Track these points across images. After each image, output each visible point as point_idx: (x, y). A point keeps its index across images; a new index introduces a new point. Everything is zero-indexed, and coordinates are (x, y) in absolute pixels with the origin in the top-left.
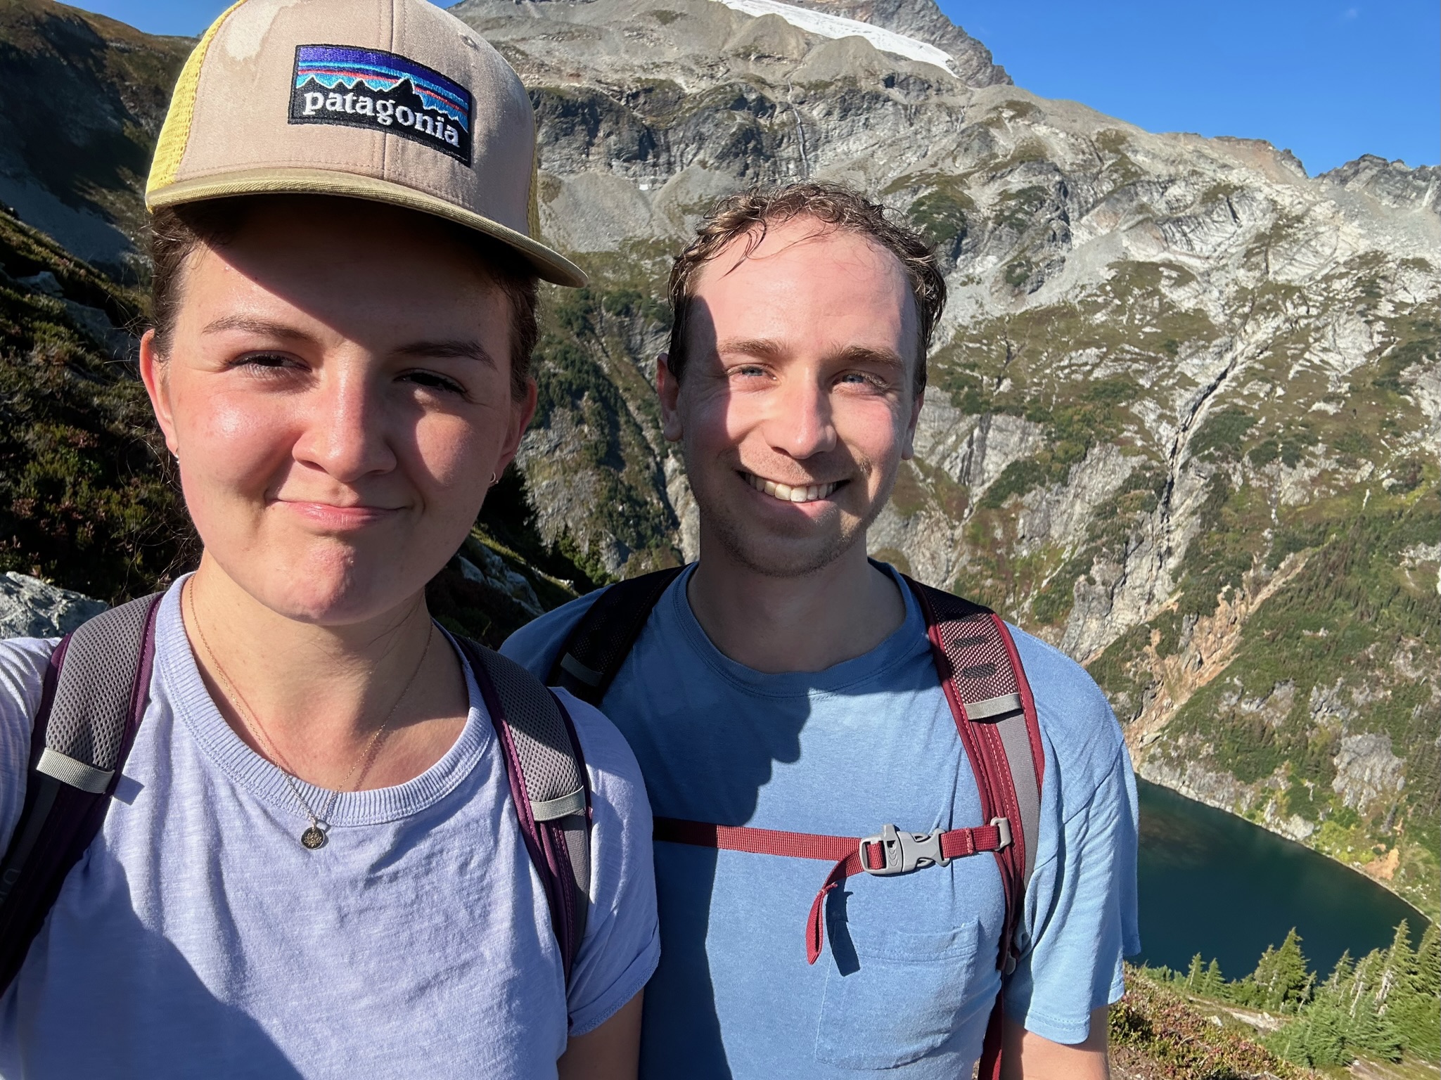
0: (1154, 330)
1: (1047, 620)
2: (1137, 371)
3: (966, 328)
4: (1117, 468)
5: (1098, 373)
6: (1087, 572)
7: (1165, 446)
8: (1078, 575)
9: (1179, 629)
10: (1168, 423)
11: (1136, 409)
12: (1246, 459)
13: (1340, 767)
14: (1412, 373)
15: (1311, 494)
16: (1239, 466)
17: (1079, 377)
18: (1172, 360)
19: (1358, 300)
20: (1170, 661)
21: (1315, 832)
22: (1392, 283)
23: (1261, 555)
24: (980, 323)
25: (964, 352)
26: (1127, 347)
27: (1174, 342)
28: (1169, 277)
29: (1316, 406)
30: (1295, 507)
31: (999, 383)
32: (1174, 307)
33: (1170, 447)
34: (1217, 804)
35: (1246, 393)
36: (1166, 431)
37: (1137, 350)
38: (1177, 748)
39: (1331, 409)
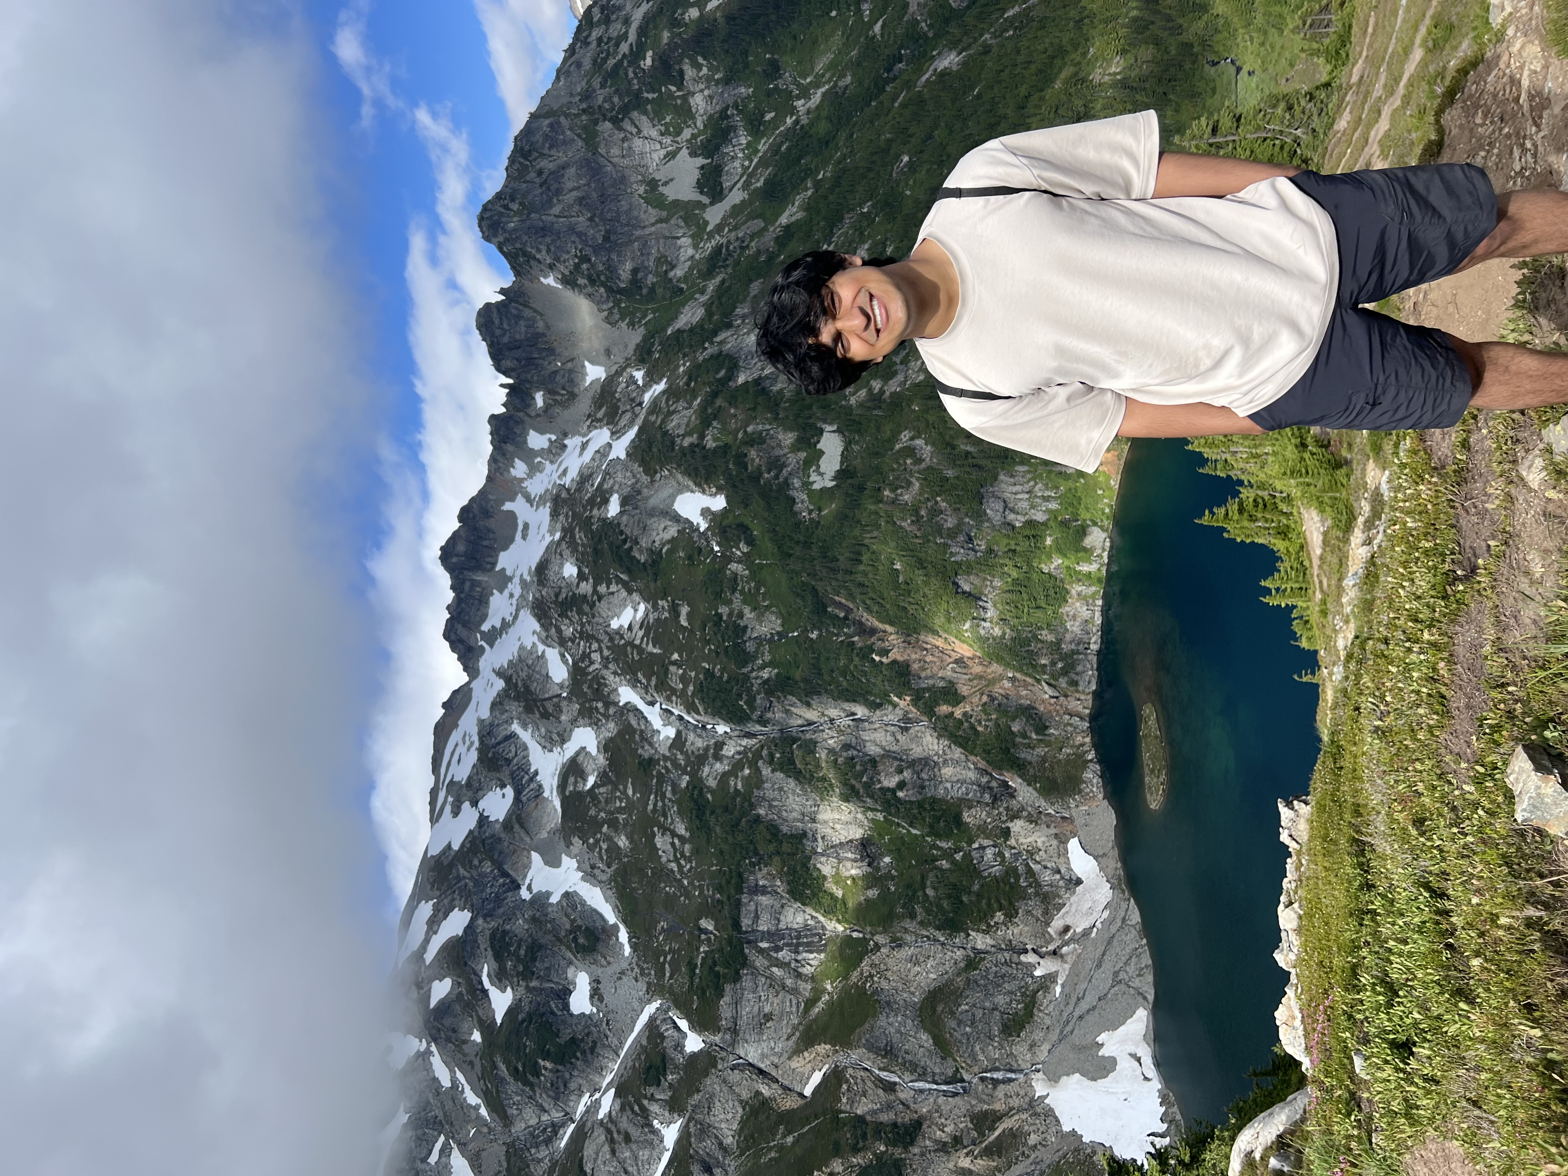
0: (630, 785)
1: (957, 820)
2: (674, 792)
3: (649, 984)
4: (776, 786)
5: (681, 829)
6: (893, 791)
7: (745, 747)
8: (899, 800)
9: (928, 689)
10: (722, 749)
11: (712, 783)
12: (745, 670)
13: (1023, 520)
14: (641, 552)
15: (767, 607)
16: (754, 674)
17: (687, 847)
18: (659, 760)
19: (580, 612)
20: (964, 690)
21: (1095, 524)
22: (561, 588)
23: (836, 635)
24: (642, 969)
25: (676, 980)
26: (650, 807)
27: (640, 764)
28: (576, 782)
29: (684, 623)
30: (783, 618)
31: (706, 931)
32: (605, 771)
33: (745, 742)
34: (1098, 614)
35: (681, 686)
36: (729, 750)
37: (652, 797)
38: (1053, 664)
39: (684, 610)
